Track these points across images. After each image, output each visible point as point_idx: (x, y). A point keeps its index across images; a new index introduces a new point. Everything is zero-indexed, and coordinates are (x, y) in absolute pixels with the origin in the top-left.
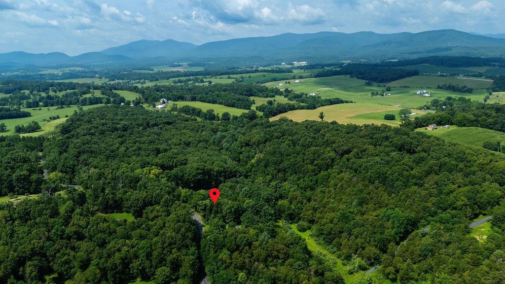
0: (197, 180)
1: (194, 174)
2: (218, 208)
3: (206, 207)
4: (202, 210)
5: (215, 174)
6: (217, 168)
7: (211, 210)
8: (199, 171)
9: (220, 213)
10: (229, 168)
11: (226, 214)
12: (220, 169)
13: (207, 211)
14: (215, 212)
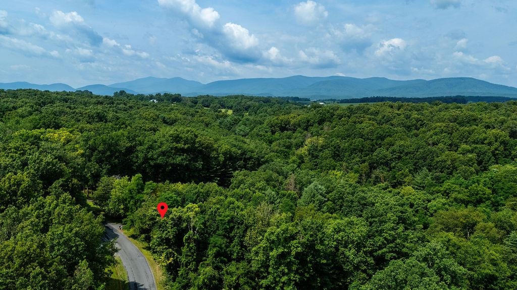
0: (172, 165)
1: (164, 148)
2: (231, 240)
3: (181, 233)
4: (166, 242)
5: (222, 158)
6: (228, 147)
7: (202, 246)
8: (180, 145)
9: (239, 260)
10: (252, 152)
11: (265, 265)
12: (234, 149)
13: (184, 250)
14: (217, 255)
